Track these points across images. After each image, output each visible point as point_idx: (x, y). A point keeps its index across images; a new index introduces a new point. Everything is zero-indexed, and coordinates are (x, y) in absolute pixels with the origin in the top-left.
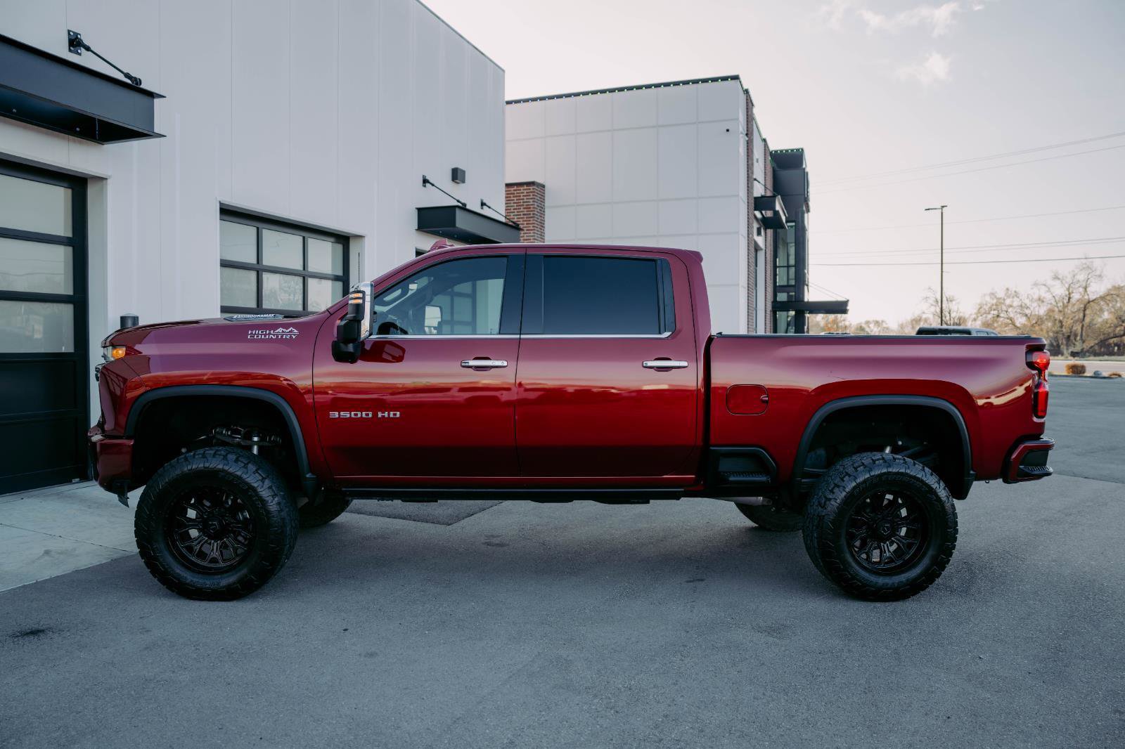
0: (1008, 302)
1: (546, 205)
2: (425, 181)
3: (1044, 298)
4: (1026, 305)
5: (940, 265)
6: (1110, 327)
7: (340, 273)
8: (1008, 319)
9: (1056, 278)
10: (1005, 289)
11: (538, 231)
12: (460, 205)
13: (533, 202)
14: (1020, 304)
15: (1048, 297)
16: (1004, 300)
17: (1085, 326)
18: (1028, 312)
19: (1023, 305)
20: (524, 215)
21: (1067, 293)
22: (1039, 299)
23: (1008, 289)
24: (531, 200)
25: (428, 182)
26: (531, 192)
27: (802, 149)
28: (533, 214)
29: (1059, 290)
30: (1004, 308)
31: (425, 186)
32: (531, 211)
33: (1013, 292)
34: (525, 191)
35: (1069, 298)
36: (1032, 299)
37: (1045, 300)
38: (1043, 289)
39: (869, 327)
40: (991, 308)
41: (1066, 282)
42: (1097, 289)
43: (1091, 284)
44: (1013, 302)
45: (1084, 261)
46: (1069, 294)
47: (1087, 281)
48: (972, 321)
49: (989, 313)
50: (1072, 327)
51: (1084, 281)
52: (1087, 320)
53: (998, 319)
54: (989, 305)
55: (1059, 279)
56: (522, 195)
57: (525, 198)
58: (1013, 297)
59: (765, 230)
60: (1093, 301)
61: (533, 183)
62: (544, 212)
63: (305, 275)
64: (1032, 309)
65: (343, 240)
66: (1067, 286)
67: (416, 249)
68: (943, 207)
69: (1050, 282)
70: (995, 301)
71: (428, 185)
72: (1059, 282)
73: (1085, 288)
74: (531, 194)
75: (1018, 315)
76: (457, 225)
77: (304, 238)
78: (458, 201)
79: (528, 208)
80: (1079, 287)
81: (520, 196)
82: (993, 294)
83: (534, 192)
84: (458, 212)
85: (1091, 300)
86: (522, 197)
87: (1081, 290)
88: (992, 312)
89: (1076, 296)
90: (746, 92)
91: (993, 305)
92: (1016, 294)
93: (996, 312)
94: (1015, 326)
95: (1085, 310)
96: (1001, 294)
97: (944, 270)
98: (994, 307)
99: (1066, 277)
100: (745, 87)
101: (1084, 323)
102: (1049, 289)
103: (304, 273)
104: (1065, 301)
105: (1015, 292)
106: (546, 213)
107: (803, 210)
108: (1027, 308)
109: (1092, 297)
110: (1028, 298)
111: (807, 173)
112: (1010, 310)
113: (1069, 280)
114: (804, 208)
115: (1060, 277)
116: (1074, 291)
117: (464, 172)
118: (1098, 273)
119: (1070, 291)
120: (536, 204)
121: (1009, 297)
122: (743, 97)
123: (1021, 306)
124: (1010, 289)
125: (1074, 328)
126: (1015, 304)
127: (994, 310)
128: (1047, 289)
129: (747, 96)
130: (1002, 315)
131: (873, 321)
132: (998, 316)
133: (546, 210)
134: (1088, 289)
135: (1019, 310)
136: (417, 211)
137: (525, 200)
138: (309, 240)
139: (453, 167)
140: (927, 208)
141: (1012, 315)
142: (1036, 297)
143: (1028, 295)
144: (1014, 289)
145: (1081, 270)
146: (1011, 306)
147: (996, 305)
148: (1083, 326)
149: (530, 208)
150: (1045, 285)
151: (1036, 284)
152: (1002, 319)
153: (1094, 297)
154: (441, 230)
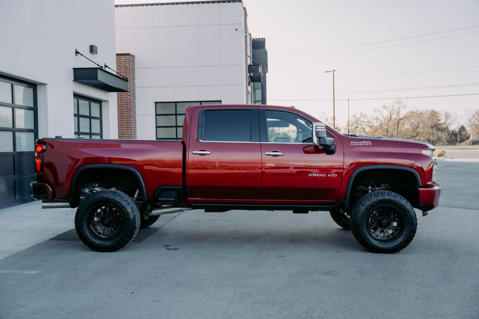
0: (362, 120)
1: (135, 67)
2: (77, 53)
3: (379, 117)
4: (370, 121)
5: (333, 101)
6: (410, 132)
7: (32, 105)
8: (362, 128)
9: (384, 107)
10: (360, 113)
11: (132, 82)
12: (100, 67)
13: (129, 65)
14: (367, 121)
15: (381, 117)
16: (360, 119)
17: (399, 132)
18: (371, 125)
19: (369, 121)
20: (123, 72)
21: (390, 115)
22: (377, 118)
23: (361, 113)
24: (128, 64)
25: (79, 53)
26: (128, 59)
27: (265, 39)
28: (129, 72)
29: (386, 114)
30: (360, 123)
31: (77, 55)
32: (128, 70)
33: (364, 114)
34: (124, 59)
35: (391, 118)
36: (373, 118)
37: (379, 119)
38: (379, 113)
39: (290, 134)
40: (353, 123)
41: (389, 110)
42: (403, 113)
43: (401, 110)
44: (364, 120)
45: (397, 99)
46: (391, 116)
47: (399, 109)
48: (345, 130)
49: (353, 126)
50: (393, 132)
51: (397, 109)
52: (400, 128)
53: (357, 129)
54: (353, 121)
55: (386, 108)
56: (122, 61)
57: (124, 62)
58: (364, 117)
59: (252, 82)
60: (402, 119)
61: (128, 54)
62: (134, 71)
63: (13, 107)
64: (373, 123)
65: (33, 85)
66: (390, 111)
67: (74, 92)
68: (334, 71)
69: (382, 109)
70: (355, 119)
71: (78, 55)
72: (386, 109)
73: (398, 113)
74: (128, 61)
75: (367, 127)
76: (98, 79)
77: (12, 84)
78: (98, 65)
79: (126, 68)
80: (395, 112)
81: (121, 62)
82: (354, 116)
83: (129, 59)
84: (99, 71)
85: (401, 118)
86: (122, 62)
87: (396, 113)
88: (354, 125)
89: (394, 117)
90: (245, 9)
91: (354, 121)
92: (366, 116)
93: (356, 125)
94: (366, 132)
95: (398, 124)
96: (358, 116)
97: (335, 104)
98: (355, 122)
99: (389, 107)
100: (244, 6)
101: (398, 130)
102: (381, 113)
103: (13, 105)
104: (389, 119)
105: (365, 114)
106: (135, 72)
107: (265, 71)
108: (371, 123)
109: (401, 117)
110: (371, 117)
111: (267, 51)
112: (363, 124)
113: (391, 108)
114: (266, 71)
115: (386, 107)
116: (393, 114)
117: (96, 48)
118: (404, 105)
119: (391, 114)
120: (130, 66)
121: (362, 117)
122: (243, 11)
123: (368, 122)
124: (362, 113)
125: (394, 133)
126: (365, 121)
127: (355, 124)
128: (380, 113)
129: (245, 11)
130: (359, 127)
131: (292, 130)
132: (357, 127)
133: (135, 70)
134: (400, 113)
135: (367, 124)
136: (73, 69)
137: (124, 64)
138: (15, 85)
139: (91, 45)
140: (326, 71)
141: (364, 126)
142: (375, 117)
143: (371, 116)
144: (365, 113)
145: (396, 103)
146: (363, 122)
147: (356, 121)
148: (398, 132)
149: (127, 68)
150: (379, 111)
151: (375, 111)
152: (359, 129)
153: (403, 117)
154: (85, 81)
